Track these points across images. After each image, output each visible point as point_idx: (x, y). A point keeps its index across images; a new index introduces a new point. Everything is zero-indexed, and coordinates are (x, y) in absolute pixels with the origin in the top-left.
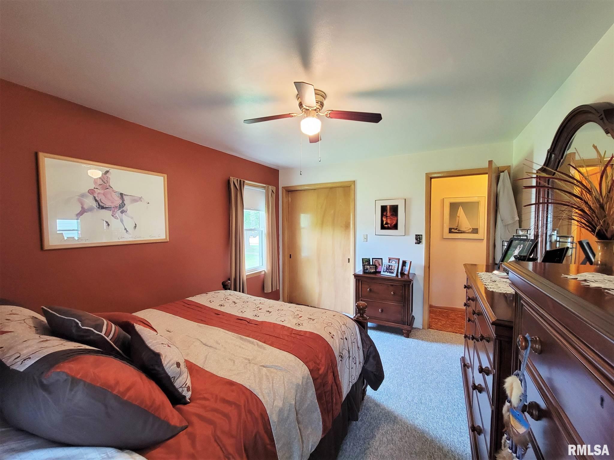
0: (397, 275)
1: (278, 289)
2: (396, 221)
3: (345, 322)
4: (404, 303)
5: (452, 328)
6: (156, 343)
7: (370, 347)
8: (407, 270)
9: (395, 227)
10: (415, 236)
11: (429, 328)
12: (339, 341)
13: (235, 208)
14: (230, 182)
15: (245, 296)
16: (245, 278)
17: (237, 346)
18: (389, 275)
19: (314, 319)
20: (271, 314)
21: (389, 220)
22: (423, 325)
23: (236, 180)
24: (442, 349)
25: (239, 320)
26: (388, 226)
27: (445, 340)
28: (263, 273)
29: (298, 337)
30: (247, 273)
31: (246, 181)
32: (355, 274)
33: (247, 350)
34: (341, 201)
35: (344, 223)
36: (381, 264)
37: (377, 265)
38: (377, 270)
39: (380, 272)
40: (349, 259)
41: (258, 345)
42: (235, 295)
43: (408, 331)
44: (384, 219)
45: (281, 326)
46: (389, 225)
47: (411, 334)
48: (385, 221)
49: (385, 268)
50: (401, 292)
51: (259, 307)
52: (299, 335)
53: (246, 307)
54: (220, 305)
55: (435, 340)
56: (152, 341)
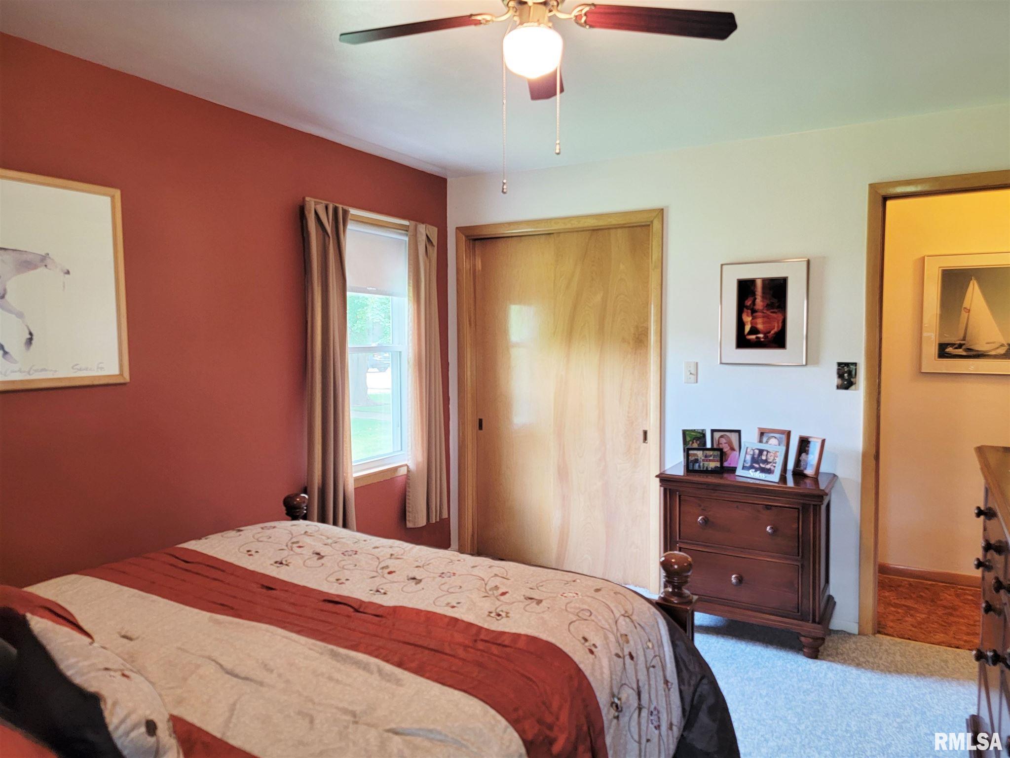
0: (783, 478)
1: (445, 516)
2: (780, 325)
3: (629, 607)
4: (802, 557)
5: (946, 633)
6: (89, 666)
7: (701, 680)
8: (812, 465)
9: (778, 341)
10: (835, 367)
11: (879, 632)
12: (609, 661)
13: (320, 288)
14: (306, 212)
15: (349, 537)
16: (351, 487)
17: (322, 674)
18: (761, 478)
19: (541, 598)
20: (420, 586)
21: (759, 321)
22: (859, 623)
23: (324, 205)
24: (915, 693)
25: (331, 605)
26: (757, 338)
27: (925, 668)
28: (403, 471)
29: (495, 650)
30: (356, 472)
31: (353, 211)
32: (661, 474)
33: (348, 688)
34: (622, 267)
35: (632, 330)
36: (736, 446)
37: (725, 450)
38: (726, 464)
39: (733, 470)
40: (645, 433)
41: (380, 671)
42: (321, 535)
43: (815, 639)
44: (747, 319)
45: (447, 620)
46: (761, 336)
47: (825, 649)
48: (749, 323)
49: (749, 458)
50: (795, 526)
51: (387, 567)
52: (499, 645)
53: (351, 567)
54: (276, 562)
55: (896, 666)
56: (78, 662)
